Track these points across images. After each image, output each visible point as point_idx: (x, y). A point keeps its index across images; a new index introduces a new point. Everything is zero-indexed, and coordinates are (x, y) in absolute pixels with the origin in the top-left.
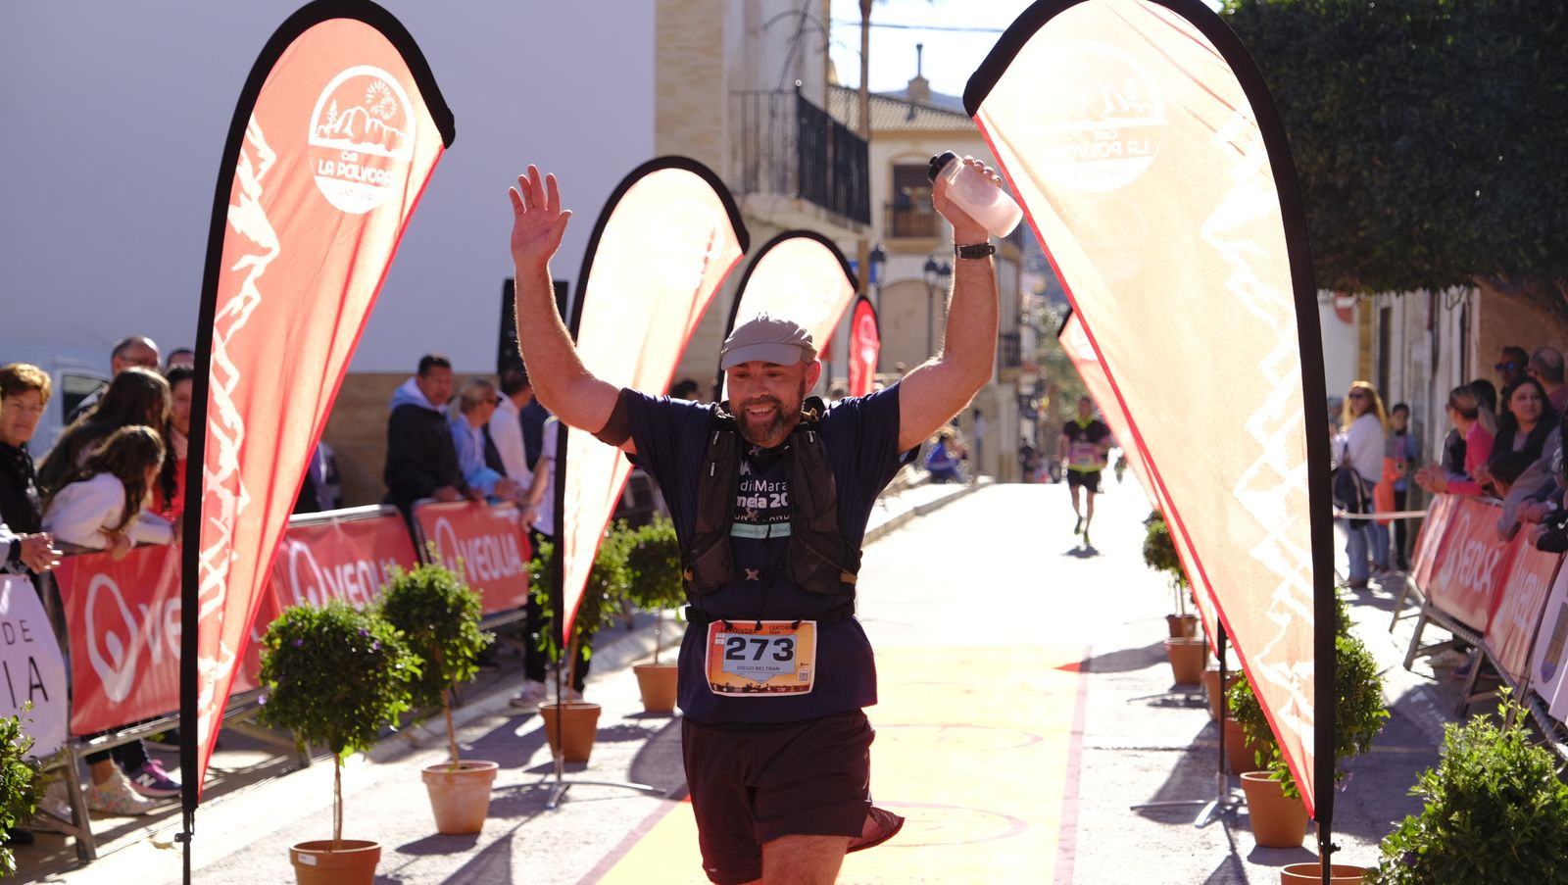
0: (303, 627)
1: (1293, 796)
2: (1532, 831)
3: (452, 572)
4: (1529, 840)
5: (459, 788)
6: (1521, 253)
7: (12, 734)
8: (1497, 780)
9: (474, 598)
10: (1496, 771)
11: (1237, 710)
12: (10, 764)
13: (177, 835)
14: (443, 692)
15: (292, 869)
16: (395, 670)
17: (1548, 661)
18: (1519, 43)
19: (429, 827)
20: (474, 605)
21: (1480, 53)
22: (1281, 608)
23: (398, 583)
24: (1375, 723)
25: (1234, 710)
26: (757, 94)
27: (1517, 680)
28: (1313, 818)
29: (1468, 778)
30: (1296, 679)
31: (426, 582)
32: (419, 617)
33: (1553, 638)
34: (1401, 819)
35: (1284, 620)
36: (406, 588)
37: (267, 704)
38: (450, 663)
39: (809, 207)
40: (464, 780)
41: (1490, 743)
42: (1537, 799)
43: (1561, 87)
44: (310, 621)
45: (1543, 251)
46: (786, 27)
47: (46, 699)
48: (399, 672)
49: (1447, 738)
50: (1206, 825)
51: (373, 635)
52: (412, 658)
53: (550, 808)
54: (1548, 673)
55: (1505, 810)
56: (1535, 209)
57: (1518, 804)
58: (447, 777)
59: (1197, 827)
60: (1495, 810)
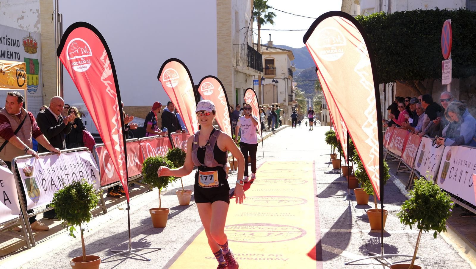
0: (151, 162)
1: (369, 194)
2: (436, 204)
4: (435, 206)
5: (184, 195)
6: (407, 75)
7: (91, 188)
8: (428, 192)
10: (427, 190)
11: (357, 175)
12: (91, 195)
13: (126, 209)
15: (150, 214)
18: (406, 29)
19: (178, 204)
21: (397, 32)
22: (372, 154)
24: (387, 178)
26: (239, 44)
27: (411, 167)
28: (379, 200)
29: (421, 192)
30: (375, 169)
32: (175, 159)
34: (405, 201)
35: (373, 156)
36: (171, 152)
37: (144, 179)
39: (250, 68)
40: (186, 194)
41: (424, 184)
42: (437, 196)
43: (415, 39)
44: (153, 161)
45: (411, 74)
46: (244, 30)
47: (95, 178)
49: (415, 183)
50: (346, 200)
51: (166, 163)
54: (419, 165)
55: (430, 199)
56: (410, 65)
57: (433, 198)
58: (181, 193)
59: (344, 200)
60: (428, 199)
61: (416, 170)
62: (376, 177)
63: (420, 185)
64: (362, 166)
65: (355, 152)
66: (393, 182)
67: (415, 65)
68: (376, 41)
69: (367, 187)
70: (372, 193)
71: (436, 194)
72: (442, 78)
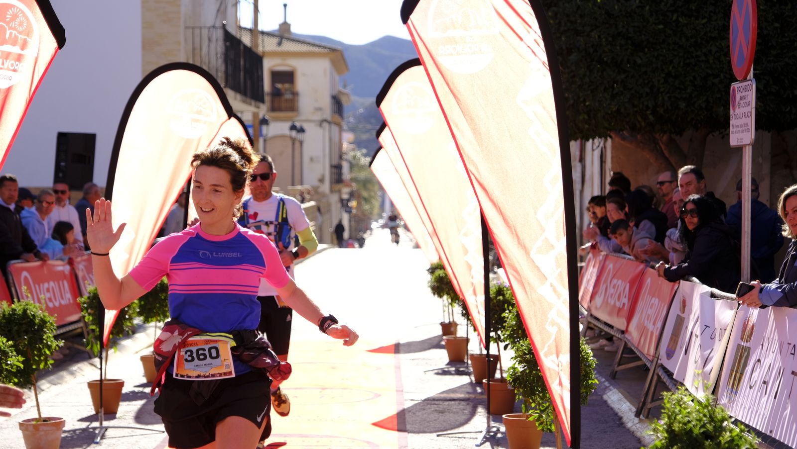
1: (543, 430)
3: (37, 305)
5: (42, 433)
6: (639, 119)
8: (699, 426)
9: (51, 319)
10: (697, 420)
11: (511, 380)
14: (32, 376)
16: (7, 365)
17: (670, 347)
20: (51, 324)
21: (616, 7)
22: (553, 323)
23: (4, 311)
24: (591, 386)
25: (509, 381)
26: (201, 28)
27: (650, 358)
28: (569, 446)
29: (681, 425)
30: (561, 364)
31: (22, 311)
32: (17, 331)
33: (672, 334)
35: (553, 330)
36: (9, 313)
38: (37, 358)
39: (231, 92)
40: (45, 428)
42: (723, 437)
43: (661, 27)
45: (651, 117)
48: (9, 366)
49: (666, 401)
50: (482, 444)
52: (17, 357)
53: (97, 443)
54: (670, 354)
55: (704, 444)
56: (647, 94)
57: (711, 441)
58: (36, 427)
59: (477, 446)
60: (698, 444)
61: (662, 367)
62: (561, 384)
63: (678, 408)
64: (525, 354)
65: (508, 318)
66: (602, 398)
67: (660, 95)
68: (562, 29)
69: (538, 411)
70: (550, 425)
71: (720, 429)
72: (731, 129)
